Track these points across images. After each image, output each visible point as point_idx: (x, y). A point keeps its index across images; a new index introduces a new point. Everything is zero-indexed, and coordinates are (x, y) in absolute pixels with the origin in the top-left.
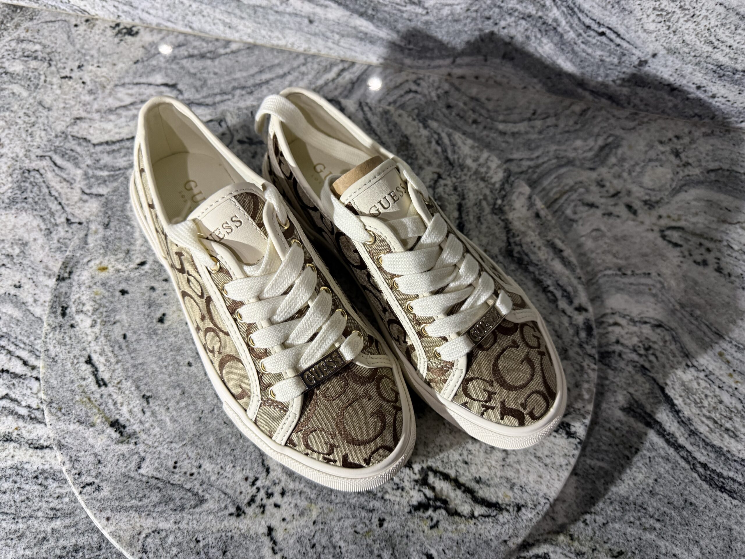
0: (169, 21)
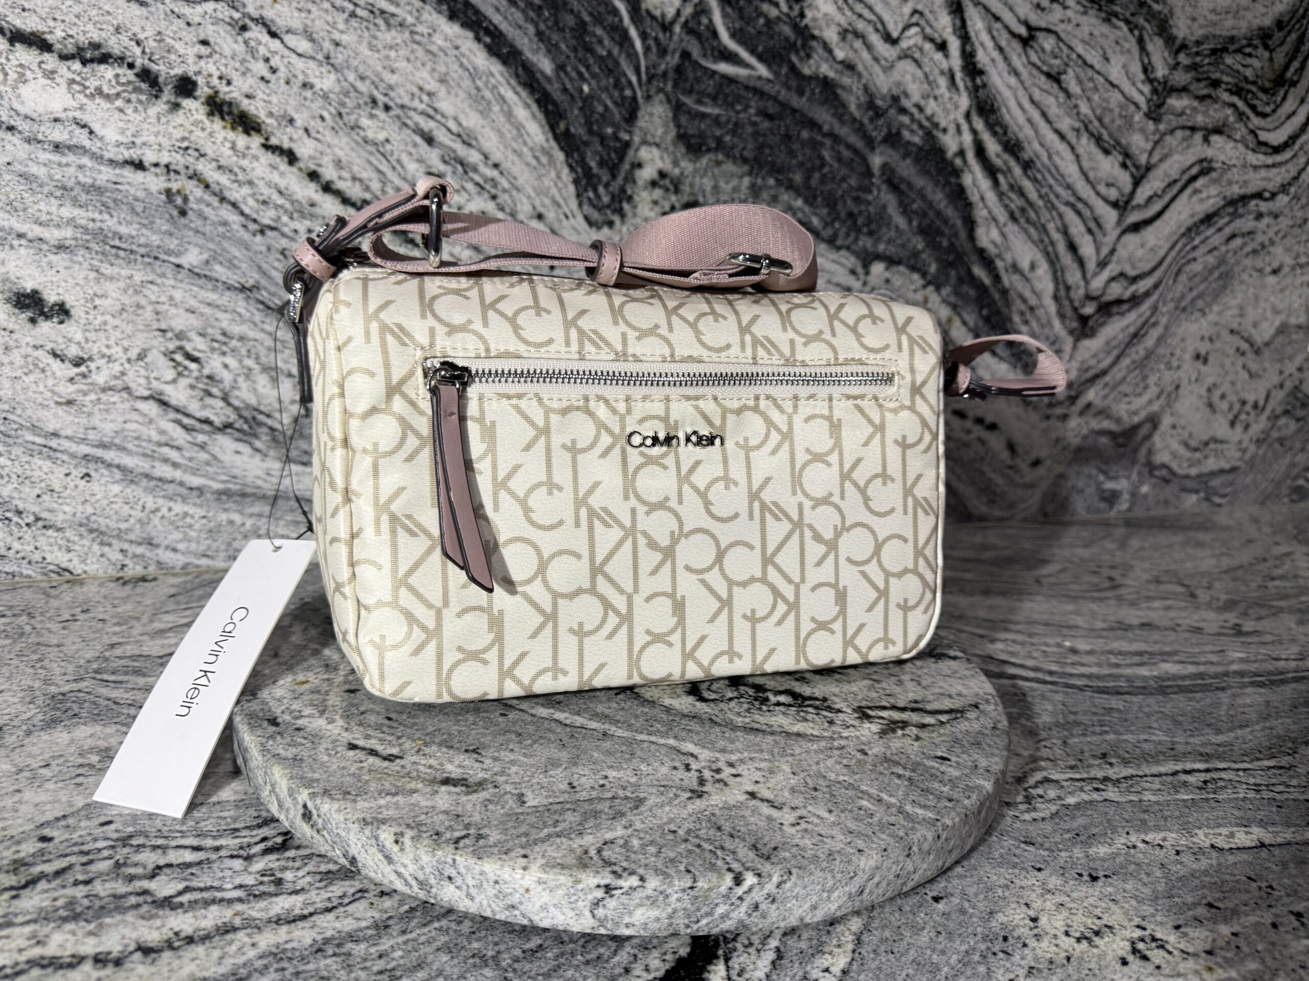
0: (205, 556)
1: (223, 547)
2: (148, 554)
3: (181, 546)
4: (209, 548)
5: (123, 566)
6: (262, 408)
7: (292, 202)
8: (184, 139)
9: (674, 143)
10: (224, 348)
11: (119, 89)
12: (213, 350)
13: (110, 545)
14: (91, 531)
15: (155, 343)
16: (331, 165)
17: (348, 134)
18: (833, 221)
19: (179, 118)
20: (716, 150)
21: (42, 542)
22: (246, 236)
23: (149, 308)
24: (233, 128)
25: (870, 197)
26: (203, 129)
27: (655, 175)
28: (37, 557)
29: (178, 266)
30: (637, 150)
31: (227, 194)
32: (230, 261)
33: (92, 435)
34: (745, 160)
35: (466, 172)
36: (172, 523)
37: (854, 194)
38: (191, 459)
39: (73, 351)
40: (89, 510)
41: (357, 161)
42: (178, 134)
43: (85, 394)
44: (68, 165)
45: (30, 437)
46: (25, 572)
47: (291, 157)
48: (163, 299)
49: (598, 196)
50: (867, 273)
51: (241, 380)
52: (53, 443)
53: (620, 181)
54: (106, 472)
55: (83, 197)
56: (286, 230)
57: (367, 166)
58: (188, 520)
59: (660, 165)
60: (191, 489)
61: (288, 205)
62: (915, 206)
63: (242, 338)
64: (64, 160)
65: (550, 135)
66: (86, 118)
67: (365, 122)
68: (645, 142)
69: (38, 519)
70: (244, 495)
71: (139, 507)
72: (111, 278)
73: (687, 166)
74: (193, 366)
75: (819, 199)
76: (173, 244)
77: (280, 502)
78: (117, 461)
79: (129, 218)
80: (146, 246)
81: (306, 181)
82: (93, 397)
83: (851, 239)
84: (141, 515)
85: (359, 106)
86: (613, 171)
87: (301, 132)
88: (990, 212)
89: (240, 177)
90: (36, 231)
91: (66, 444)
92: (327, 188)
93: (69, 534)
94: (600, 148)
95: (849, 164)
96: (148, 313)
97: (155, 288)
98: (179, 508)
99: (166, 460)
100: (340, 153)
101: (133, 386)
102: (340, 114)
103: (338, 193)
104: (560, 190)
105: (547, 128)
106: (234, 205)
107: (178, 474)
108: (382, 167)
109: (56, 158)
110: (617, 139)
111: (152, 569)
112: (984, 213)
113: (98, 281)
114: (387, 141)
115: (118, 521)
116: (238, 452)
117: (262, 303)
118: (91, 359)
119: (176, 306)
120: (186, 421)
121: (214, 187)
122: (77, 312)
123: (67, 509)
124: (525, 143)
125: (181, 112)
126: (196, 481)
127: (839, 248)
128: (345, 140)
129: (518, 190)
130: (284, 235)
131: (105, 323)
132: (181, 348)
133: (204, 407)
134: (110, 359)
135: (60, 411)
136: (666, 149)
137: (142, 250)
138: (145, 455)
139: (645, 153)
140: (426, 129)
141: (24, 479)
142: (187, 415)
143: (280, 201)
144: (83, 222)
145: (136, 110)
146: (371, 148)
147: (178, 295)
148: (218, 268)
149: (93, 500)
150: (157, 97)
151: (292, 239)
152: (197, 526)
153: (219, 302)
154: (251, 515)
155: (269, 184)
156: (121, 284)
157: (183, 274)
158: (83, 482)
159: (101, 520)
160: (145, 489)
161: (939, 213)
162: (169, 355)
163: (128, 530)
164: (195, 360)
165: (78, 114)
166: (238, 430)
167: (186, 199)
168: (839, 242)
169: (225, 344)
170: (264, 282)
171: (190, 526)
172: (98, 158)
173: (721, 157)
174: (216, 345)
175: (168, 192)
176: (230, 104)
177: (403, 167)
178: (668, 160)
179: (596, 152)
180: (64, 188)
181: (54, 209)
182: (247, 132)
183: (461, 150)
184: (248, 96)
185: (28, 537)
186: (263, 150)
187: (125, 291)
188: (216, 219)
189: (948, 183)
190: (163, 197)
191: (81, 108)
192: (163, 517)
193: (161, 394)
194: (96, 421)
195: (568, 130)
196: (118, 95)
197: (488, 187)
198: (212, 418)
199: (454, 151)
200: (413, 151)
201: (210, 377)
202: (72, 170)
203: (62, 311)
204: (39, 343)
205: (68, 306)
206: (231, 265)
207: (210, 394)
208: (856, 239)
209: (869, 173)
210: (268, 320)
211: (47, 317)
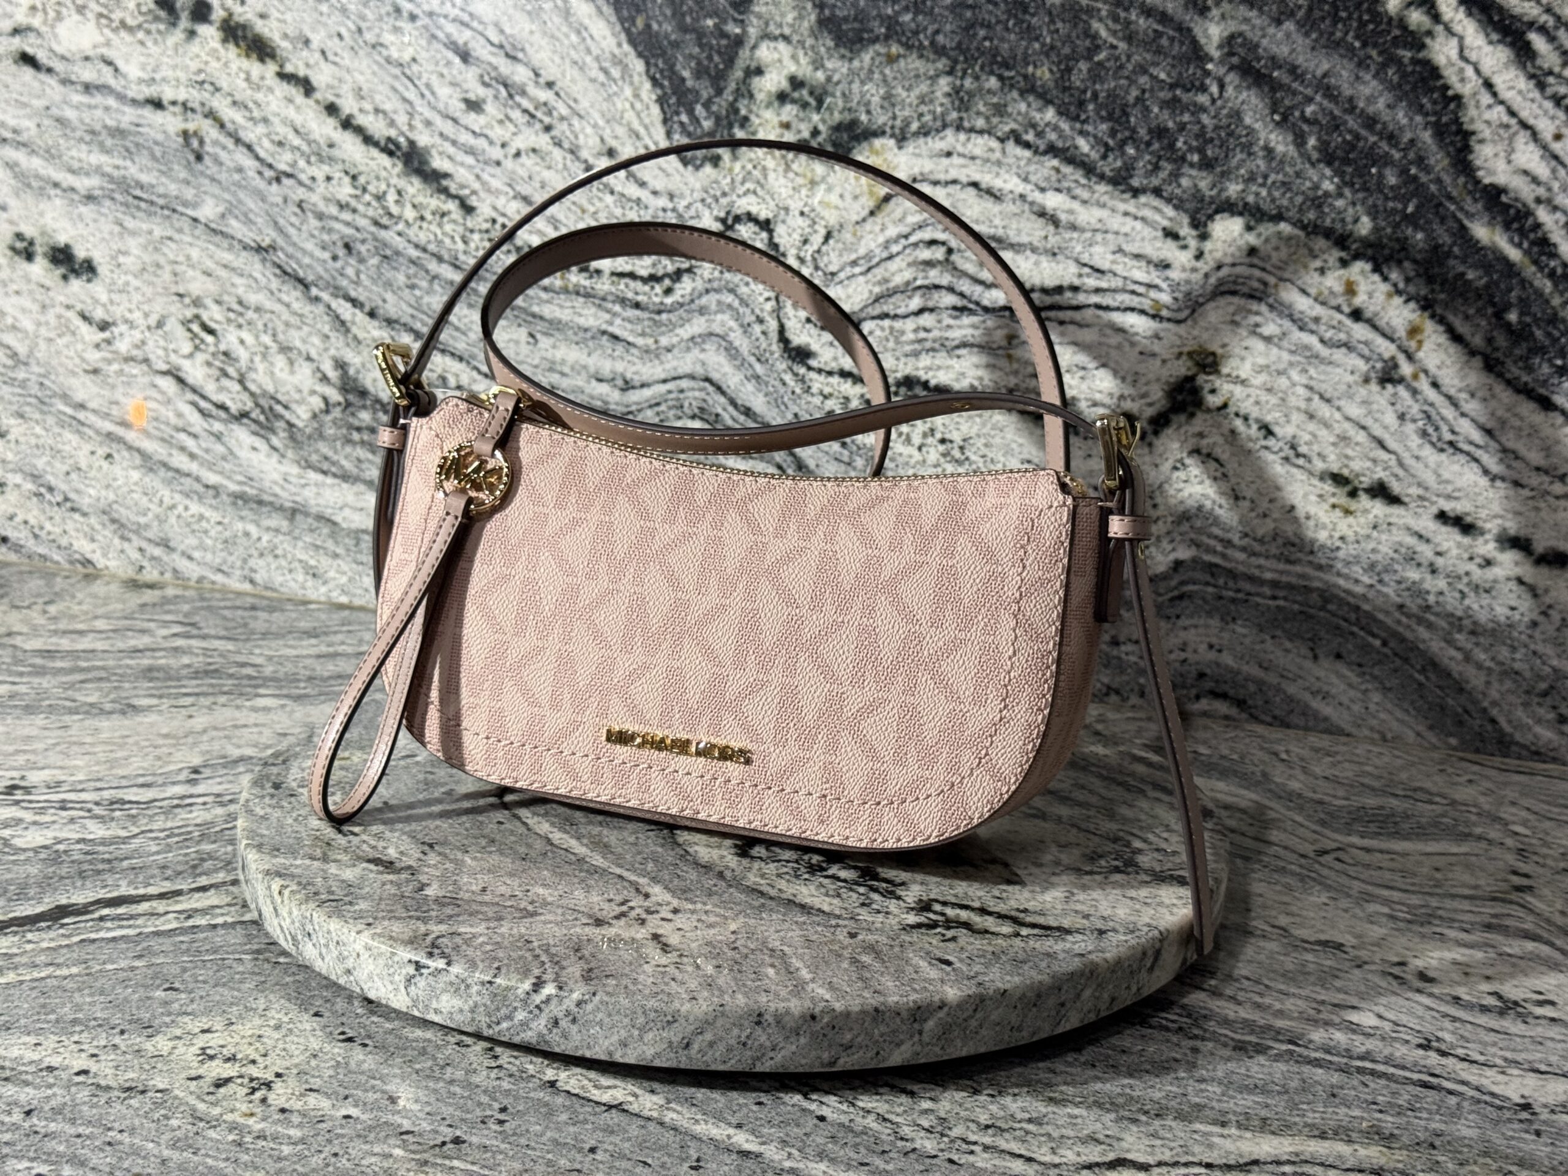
1: (239, 563)
2: (165, 558)
3: (196, 554)
4: (225, 562)
5: (141, 568)
6: (279, 397)
7: (309, 143)
8: (200, 71)
9: (813, 34)
10: (241, 320)
11: (141, 19)
12: (229, 321)
13: (129, 540)
14: (113, 521)
15: (173, 309)
16: (350, 95)
17: (369, 55)
18: (1122, 144)
19: (195, 47)
20: (887, 37)
21: (70, 526)
22: (261, 184)
23: (168, 268)
24: (248, 56)
25: (1203, 99)
26: (218, 59)
27: (785, 85)
28: (64, 542)
29: (195, 220)
30: (754, 47)
31: (242, 134)
32: (246, 215)
33: (115, 411)
34: (940, 51)
35: (511, 96)
36: (188, 525)
37: (1165, 95)
38: (207, 451)
39: (99, 314)
40: (112, 497)
41: (381, 88)
42: (194, 66)
43: (109, 362)
44: (96, 107)
45: (62, 407)
46: (56, 557)
47: (307, 87)
48: (181, 259)
49: (696, 120)
50: (1204, 237)
51: (257, 359)
52: (81, 415)
53: (728, 96)
54: (125, 454)
55: (109, 142)
56: (303, 177)
57: (391, 94)
58: (204, 524)
59: (792, 68)
60: (207, 486)
61: (305, 147)
62: (1309, 110)
63: (258, 309)
64: (93, 101)
65: (623, 37)
66: (110, 53)
67: (388, 38)
68: (766, 36)
69: (66, 499)
70: (260, 503)
71: (156, 500)
72: (133, 233)
73: (837, 66)
74: (209, 339)
75: (1091, 107)
76: (189, 194)
77: (299, 517)
78: (137, 444)
79: (150, 164)
80: (165, 196)
81: (324, 115)
82: (115, 367)
83: (1163, 174)
84: (159, 510)
85: (380, 19)
86: (718, 80)
87: (317, 55)
88: (1512, 113)
89: (256, 114)
90: (68, 180)
91: (92, 419)
92: (347, 124)
93: (93, 520)
94: (697, 50)
95: (1152, 43)
96: (167, 276)
97: (173, 245)
98: (195, 508)
99: (183, 449)
100: (361, 79)
101: (152, 357)
102: (360, 30)
103: (359, 130)
104: (638, 115)
105: (618, 28)
106: (249, 147)
107: (193, 467)
108: (407, 95)
109: (84, 99)
110: (724, 35)
111: (168, 576)
112: (1498, 113)
113: (121, 234)
114: (414, 60)
115: (138, 513)
116: (254, 449)
117: (279, 267)
118: (114, 324)
119: (193, 267)
120: (203, 404)
121: (230, 126)
122: (103, 269)
123: (92, 492)
124: (588, 51)
125: (197, 40)
126: (212, 478)
127: (1136, 192)
128: (365, 62)
129: (580, 117)
130: (301, 183)
131: (127, 284)
132: (197, 317)
133: (221, 389)
134: (131, 324)
135: (87, 379)
136: (801, 43)
137: (161, 201)
138: (163, 440)
139: (765, 53)
140: (461, 42)
141: (56, 452)
142: (204, 397)
143: (297, 141)
144: (108, 169)
145: (156, 42)
146: (397, 71)
147: (195, 253)
148: (233, 222)
149: (115, 484)
150: (174, 25)
151: (310, 189)
152: (213, 533)
153: (235, 264)
154: (268, 529)
155: (285, 121)
156: (142, 240)
157: (200, 230)
158: (105, 465)
159: (122, 510)
160: (163, 481)
161: (1371, 122)
162: (186, 323)
163: (147, 526)
164: (211, 332)
165: (104, 51)
166: (255, 421)
167: (202, 142)
168: (1135, 182)
169: (241, 314)
170: (280, 241)
171: (206, 532)
172: (121, 97)
173: (895, 49)
174: (232, 315)
175: (185, 134)
176: (244, 27)
177: (433, 93)
178: (803, 60)
179: (691, 56)
180: (93, 132)
181: (83, 156)
182: (262, 60)
183: (505, 67)
184: (263, 16)
185: (57, 518)
186: (277, 80)
187: (145, 248)
188: (232, 165)
189: (1392, 60)
190: (180, 140)
191: (108, 44)
192: (179, 517)
193: (179, 369)
194: (118, 396)
195: (648, 26)
196: (140, 26)
197: (539, 114)
198: (229, 403)
199: (496, 68)
200: (445, 71)
201: (226, 354)
202: (99, 113)
203: (88, 269)
204: (70, 302)
205: (95, 263)
206: (248, 221)
207: (226, 375)
208: (1175, 176)
209: (1197, 54)
210: (285, 288)
211: (76, 273)
